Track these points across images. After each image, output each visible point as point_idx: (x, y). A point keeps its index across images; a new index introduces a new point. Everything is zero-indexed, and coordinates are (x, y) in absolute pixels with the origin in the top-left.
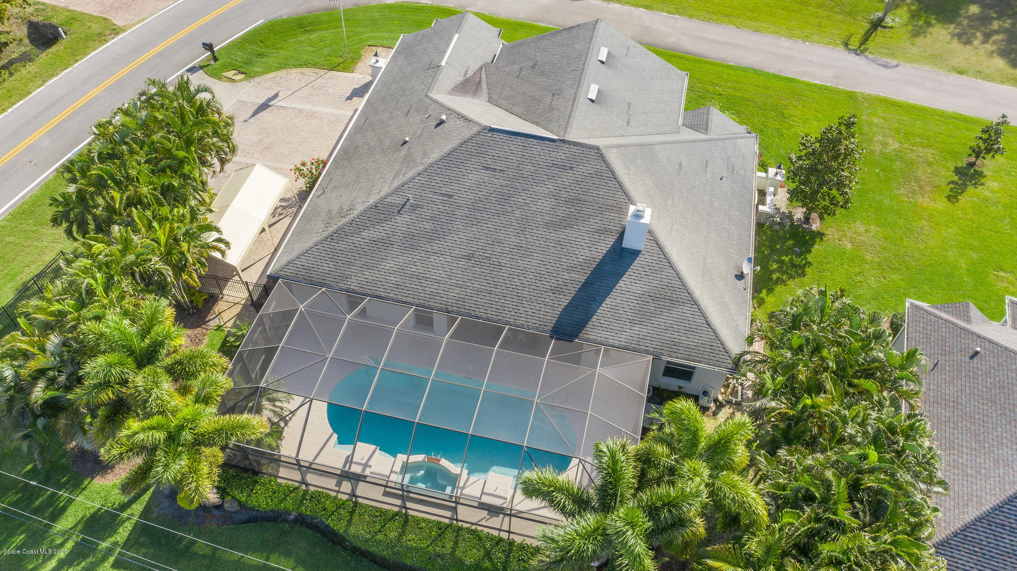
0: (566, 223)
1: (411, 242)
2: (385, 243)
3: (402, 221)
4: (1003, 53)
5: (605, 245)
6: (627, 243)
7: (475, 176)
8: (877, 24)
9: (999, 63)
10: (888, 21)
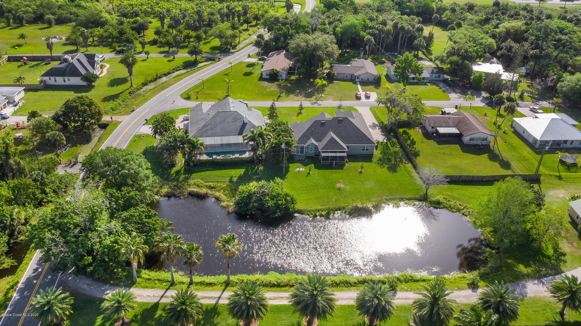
0: (235, 122)
1: (211, 129)
2: (208, 130)
3: (209, 126)
4: (304, 97)
5: (242, 123)
6: (245, 122)
7: (218, 118)
8: (279, 97)
9: (304, 98)
10: (281, 95)
